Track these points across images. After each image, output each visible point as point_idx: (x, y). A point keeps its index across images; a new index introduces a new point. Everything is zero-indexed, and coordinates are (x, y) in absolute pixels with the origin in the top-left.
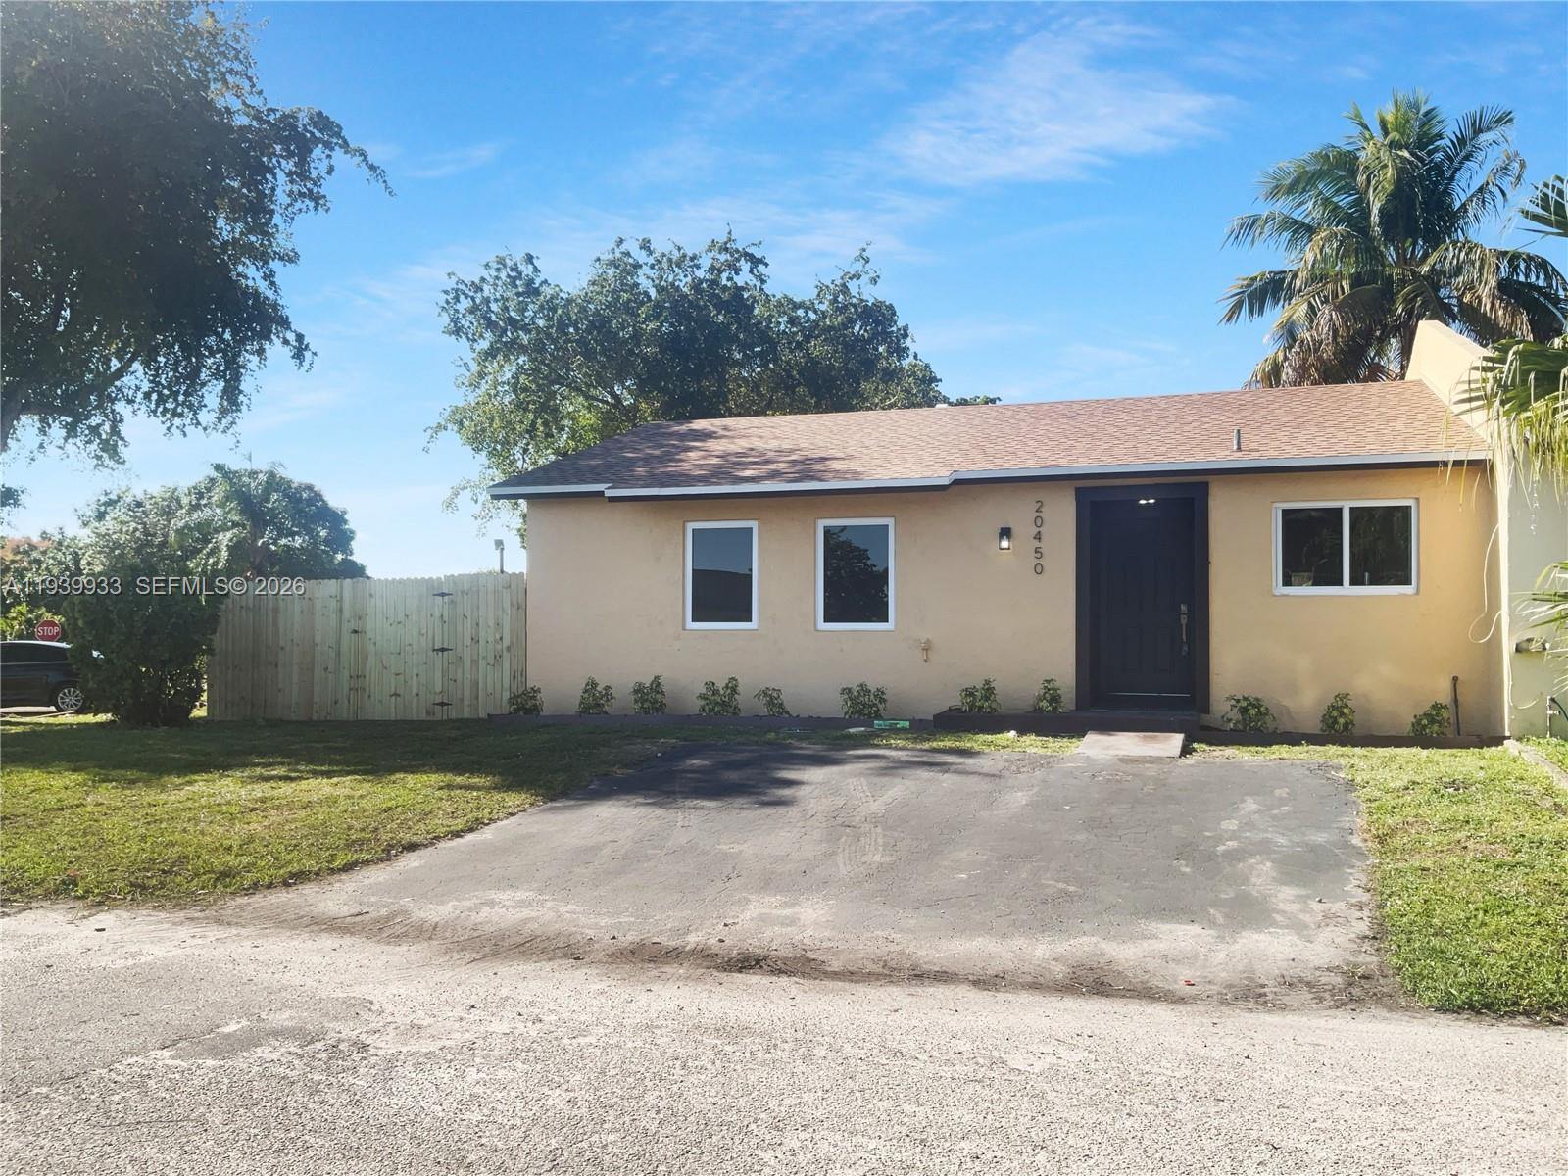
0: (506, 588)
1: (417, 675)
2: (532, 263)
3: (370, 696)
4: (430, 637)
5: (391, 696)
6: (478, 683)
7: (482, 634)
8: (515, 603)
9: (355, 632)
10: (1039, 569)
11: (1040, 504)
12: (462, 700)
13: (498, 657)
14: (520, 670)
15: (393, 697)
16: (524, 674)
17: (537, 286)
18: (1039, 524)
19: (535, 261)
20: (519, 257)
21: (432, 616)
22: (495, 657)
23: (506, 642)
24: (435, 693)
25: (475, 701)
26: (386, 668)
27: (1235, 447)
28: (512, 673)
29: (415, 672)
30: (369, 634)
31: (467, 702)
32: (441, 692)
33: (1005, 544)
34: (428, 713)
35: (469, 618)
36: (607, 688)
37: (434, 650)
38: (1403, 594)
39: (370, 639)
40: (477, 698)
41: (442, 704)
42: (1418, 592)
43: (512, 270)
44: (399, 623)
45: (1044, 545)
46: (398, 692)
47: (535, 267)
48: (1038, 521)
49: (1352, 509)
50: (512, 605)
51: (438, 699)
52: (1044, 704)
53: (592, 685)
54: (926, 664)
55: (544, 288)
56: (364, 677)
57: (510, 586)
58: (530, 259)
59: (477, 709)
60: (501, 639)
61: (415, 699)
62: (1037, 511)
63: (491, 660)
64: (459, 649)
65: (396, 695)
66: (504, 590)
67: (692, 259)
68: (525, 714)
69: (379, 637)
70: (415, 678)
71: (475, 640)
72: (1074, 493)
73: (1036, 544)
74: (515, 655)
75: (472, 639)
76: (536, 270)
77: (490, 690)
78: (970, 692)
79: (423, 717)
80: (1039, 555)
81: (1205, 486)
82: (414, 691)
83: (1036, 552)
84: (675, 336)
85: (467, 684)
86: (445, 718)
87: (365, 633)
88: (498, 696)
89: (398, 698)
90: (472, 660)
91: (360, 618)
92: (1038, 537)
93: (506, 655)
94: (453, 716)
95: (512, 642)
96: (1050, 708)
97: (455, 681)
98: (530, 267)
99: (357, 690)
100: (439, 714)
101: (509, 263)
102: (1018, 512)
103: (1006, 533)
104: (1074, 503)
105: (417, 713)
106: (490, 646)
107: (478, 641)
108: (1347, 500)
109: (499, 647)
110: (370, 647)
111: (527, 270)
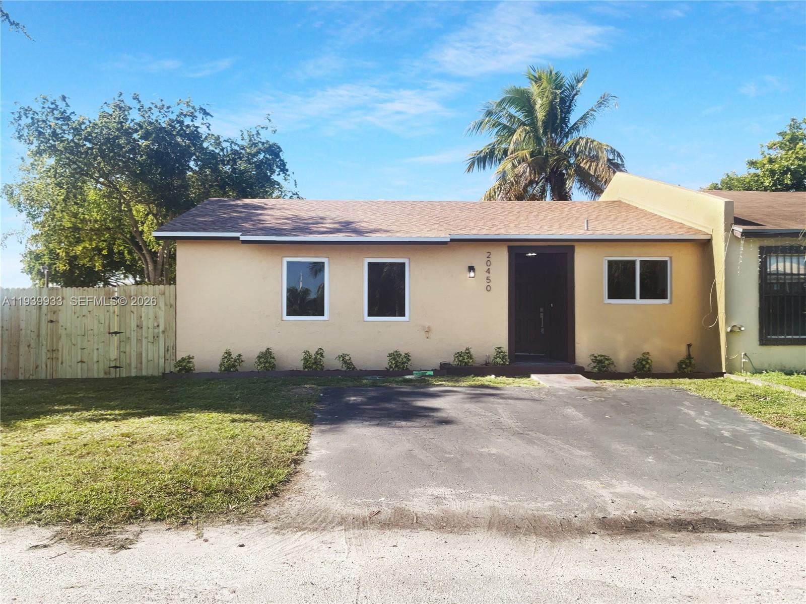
0: (162, 295)
1: (98, 349)
2: (65, 101)
3: (62, 363)
4: (107, 324)
5: (78, 362)
6: (142, 354)
7: (144, 324)
8: (168, 304)
9: (52, 321)
10: (489, 288)
11: (489, 253)
12: (130, 365)
13: (156, 338)
14: (172, 345)
15: (80, 364)
16: (174, 347)
17: (68, 114)
18: (489, 264)
19: (66, 100)
20: (57, 97)
21: (108, 311)
22: (154, 337)
23: (162, 328)
24: (110, 360)
25: (139, 365)
26: (74, 345)
27: (586, 228)
28: (166, 348)
29: (96, 347)
30: (61, 323)
31: (133, 365)
32: (115, 360)
33: (472, 274)
34: (105, 373)
35: (135, 312)
36: (240, 355)
37: (109, 333)
38: (664, 304)
39: (62, 326)
40: (141, 363)
41: (116, 367)
42: (671, 303)
43: (52, 103)
44: (84, 316)
45: (491, 275)
46: (83, 360)
47: (67, 104)
48: (488, 263)
49: (641, 262)
50: (166, 305)
51: (113, 364)
52: (499, 360)
53: (228, 354)
54: (428, 339)
55: (72, 117)
56: (58, 350)
57: (164, 294)
58: (64, 98)
59: (141, 370)
60: (158, 326)
61: (96, 365)
62: (488, 257)
63: (151, 339)
64: (128, 333)
65: (82, 362)
66: (160, 296)
67: (168, 108)
68: (186, 372)
69: (69, 324)
70: (95, 351)
71: (140, 327)
72: (507, 248)
73: (487, 275)
74: (168, 336)
75: (138, 326)
76: (67, 105)
77: (150, 357)
78: (459, 355)
79: (102, 375)
80: (488, 281)
81: (573, 247)
82: (95, 359)
83: (487, 279)
84: (157, 152)
85: (134, 354)
86: (118, 376)
87: (58, 322)
88: (156, 361)
89: (84, 364)
90: (137, 340)
91: (54, 313)
92: (488, 271)
93: (161, 336)
94: (124, 375)
95: (166, 328)
96: (502, 362)
97: (125, 353)
98: (64, 103)
99: (52, 359)
100: (113, 374)
101: (51, 100)
102: (478, 258)
103: (471, 268)
104: (507, 254)
105: (97, 372)
106: (151, 331)
107: (142, 328)
108: (638, 256)
109: (156, 331)
110: (62, 332)
111: (61, 105)
